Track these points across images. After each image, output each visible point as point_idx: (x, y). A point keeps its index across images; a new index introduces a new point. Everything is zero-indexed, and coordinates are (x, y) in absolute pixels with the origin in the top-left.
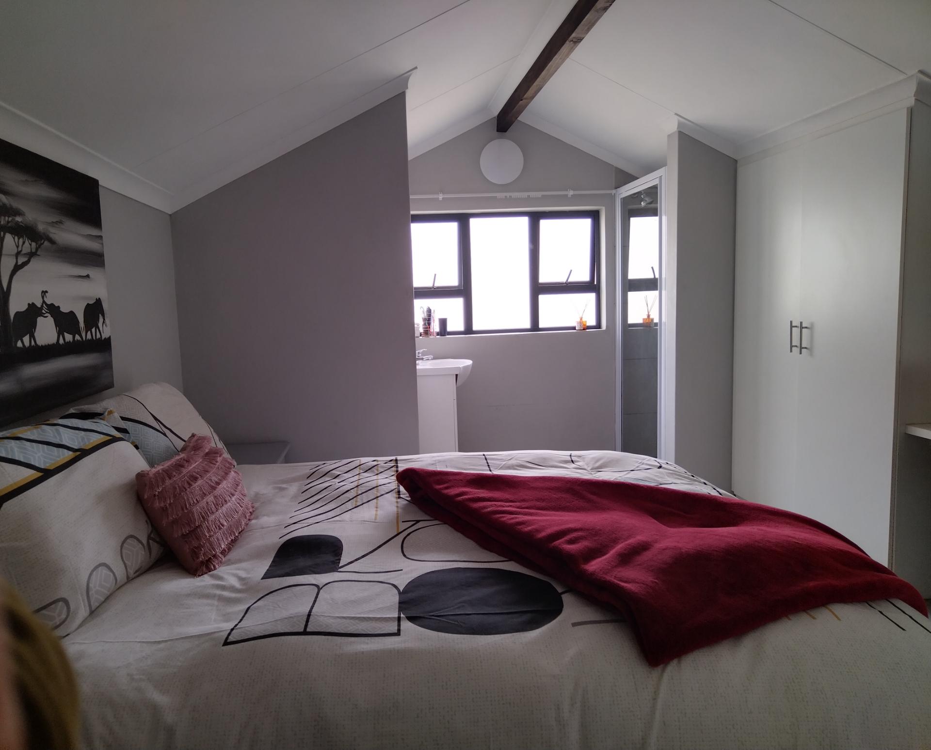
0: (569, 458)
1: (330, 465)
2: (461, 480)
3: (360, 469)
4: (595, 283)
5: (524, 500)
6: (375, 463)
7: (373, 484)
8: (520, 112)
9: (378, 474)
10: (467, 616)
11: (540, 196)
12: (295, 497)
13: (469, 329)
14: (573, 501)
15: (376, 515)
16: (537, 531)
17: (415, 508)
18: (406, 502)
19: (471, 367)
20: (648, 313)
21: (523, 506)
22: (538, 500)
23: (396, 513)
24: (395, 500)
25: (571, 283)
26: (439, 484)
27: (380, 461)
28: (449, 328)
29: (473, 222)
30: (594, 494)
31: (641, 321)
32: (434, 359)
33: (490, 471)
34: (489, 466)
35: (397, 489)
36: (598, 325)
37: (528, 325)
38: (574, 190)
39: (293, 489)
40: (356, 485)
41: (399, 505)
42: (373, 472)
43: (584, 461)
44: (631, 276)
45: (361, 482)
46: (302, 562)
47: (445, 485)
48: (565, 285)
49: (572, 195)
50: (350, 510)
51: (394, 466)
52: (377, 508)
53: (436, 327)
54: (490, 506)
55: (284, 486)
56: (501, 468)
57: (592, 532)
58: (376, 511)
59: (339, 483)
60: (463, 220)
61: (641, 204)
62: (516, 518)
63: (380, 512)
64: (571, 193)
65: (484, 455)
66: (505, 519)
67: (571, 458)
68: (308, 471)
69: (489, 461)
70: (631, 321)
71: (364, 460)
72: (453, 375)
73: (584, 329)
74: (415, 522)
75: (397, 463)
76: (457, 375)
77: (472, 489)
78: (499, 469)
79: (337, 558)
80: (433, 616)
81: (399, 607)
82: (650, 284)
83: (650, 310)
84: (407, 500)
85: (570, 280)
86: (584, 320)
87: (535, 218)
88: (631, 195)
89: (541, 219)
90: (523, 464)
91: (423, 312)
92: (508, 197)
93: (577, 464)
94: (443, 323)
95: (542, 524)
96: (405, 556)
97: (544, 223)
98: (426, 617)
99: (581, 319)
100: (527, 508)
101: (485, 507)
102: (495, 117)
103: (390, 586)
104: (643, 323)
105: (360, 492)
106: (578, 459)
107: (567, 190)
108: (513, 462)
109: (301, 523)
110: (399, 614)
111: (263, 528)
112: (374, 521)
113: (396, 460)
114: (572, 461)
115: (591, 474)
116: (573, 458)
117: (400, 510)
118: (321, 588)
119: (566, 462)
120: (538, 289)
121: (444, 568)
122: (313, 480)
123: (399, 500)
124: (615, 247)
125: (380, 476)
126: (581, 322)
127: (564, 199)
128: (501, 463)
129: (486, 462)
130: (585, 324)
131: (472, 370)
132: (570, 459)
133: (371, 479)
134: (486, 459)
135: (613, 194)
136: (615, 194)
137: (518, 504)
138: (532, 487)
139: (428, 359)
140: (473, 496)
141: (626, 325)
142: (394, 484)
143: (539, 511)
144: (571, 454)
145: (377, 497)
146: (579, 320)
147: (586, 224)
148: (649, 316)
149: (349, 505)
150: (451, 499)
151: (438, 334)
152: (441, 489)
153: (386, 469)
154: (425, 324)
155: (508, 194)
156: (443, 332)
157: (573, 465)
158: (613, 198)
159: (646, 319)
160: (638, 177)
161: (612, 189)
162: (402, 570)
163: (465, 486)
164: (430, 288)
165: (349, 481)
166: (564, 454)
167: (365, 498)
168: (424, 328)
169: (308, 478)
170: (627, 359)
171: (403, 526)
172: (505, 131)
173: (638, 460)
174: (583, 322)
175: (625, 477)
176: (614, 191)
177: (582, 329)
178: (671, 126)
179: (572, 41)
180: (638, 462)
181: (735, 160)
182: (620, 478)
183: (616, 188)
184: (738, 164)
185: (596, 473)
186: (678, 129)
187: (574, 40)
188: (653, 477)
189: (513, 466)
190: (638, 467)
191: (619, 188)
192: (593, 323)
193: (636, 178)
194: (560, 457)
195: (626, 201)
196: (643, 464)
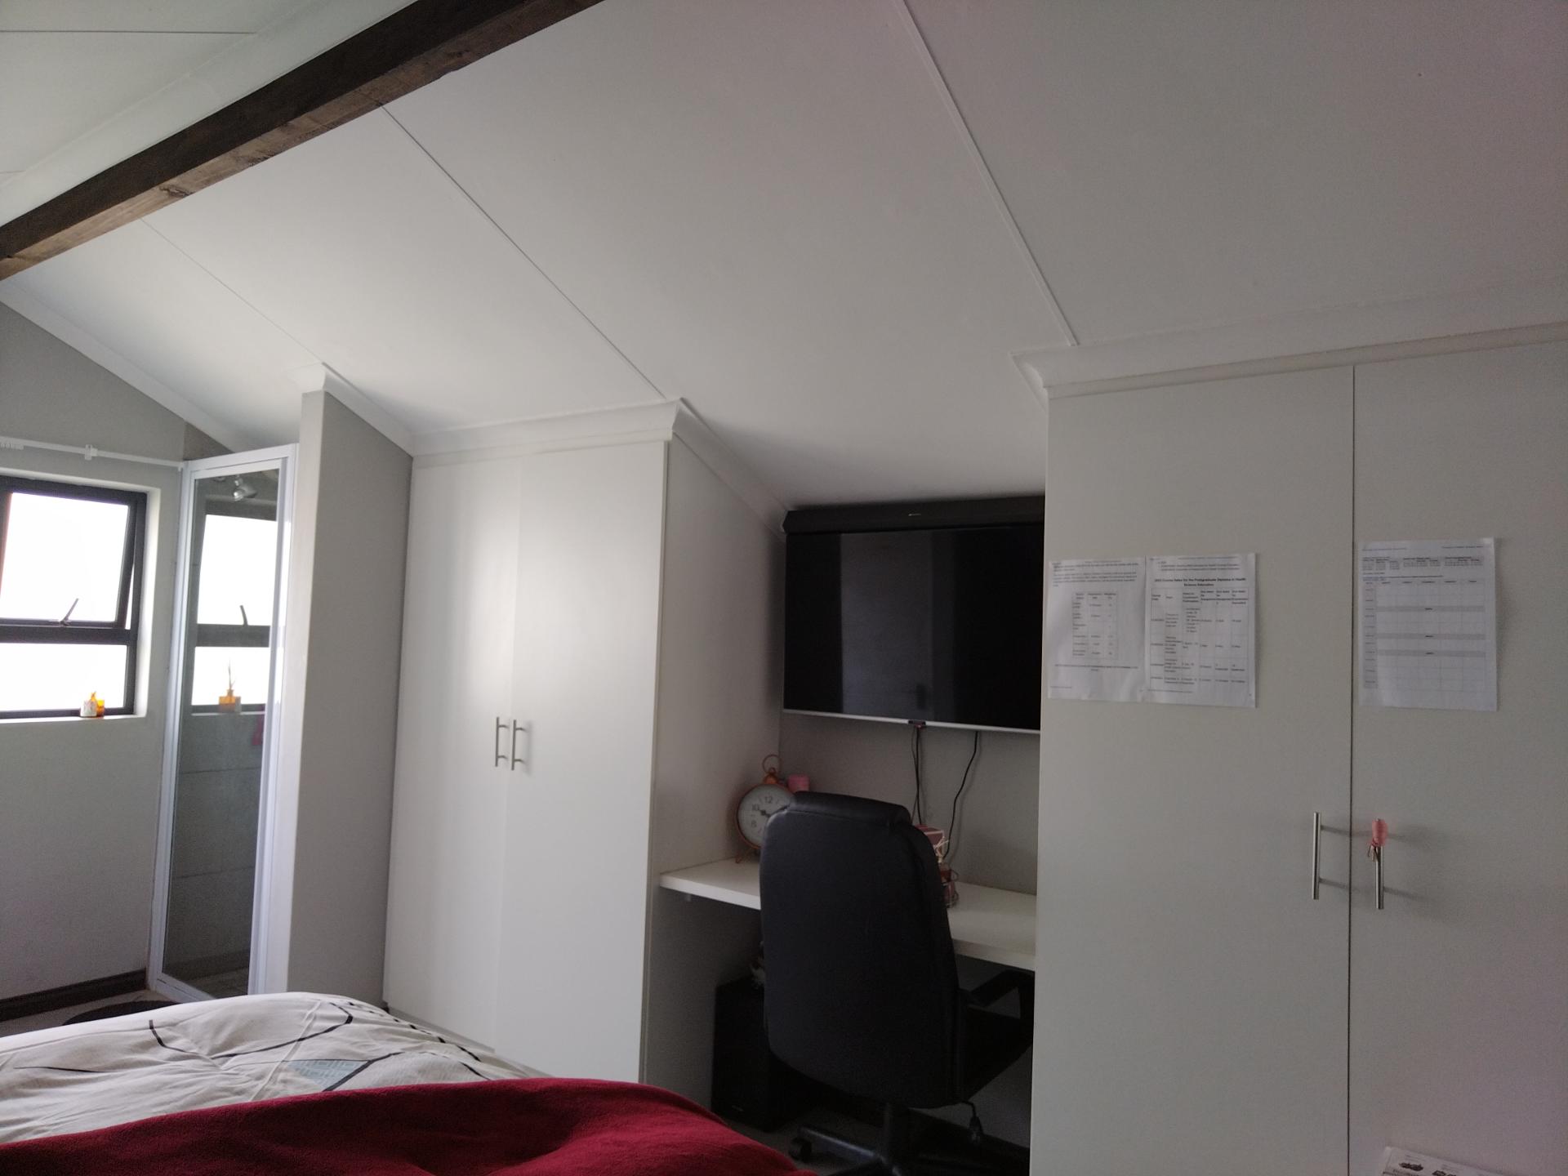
0: (149, 1035)
4: (128, 626)
20: (231, 686)
25: (73, 623)
31: (216, 702)
36: (129, 707)
38: (99, 448)
43: (186, 1035)
44: (202, 619)
48: (62, 626)
49: (93, 457)
61: (233, 496)
64: (93, 452)
67: (154, 1033)
70: (197, 700)
73: (99, 715)
85: (72, 618)
86: (98, 698)
88: (217, 478)
89: (16, 491)
93: (173, 1045)
97: (20, 500)
99: (93, 696)
104: (219, 705)
106: (170, 1033)
107: (84, 447)
114: (160, 1041)
115: (214, 1066)
116: (162, 1033)
119: (144, 1047)
124: (176, 563)
126: (92, 703)
127: (77, 463)
130: (100, 704)
132: (154, 1037)
135: (179, 470)
136: (182, 469)
141: (187, 708)
144: (151, 1022)
146: (88, 698)
147: (120, 513)
148: (230, 692)
157: (165, 1053)
158: (178, 476)
159: (226, 698)
160: (233, 450)
161: (179, 461)
170: (187, 772)
173: (302, 1011)
174: (96, 701)
175: (293, 1058)
176: (181, 465)
177: (95, 715)
178: (315, 381)
179: (168, 190)
180: (303, 1015)
181: (409, 456)
182: (285, 1066)
183: (186, 459)
184: (415, 463)
185: (224, 1063)
186: (325, 385)
187: (171, 190)
188: (346, 1047)
189: (14, 1087)
190: (309, 1028)
191: (191, 460)
192: (118, 702)
193: (223, 451)
194: (128, 1037)
195: (203, 486)
196: (315, 1018)
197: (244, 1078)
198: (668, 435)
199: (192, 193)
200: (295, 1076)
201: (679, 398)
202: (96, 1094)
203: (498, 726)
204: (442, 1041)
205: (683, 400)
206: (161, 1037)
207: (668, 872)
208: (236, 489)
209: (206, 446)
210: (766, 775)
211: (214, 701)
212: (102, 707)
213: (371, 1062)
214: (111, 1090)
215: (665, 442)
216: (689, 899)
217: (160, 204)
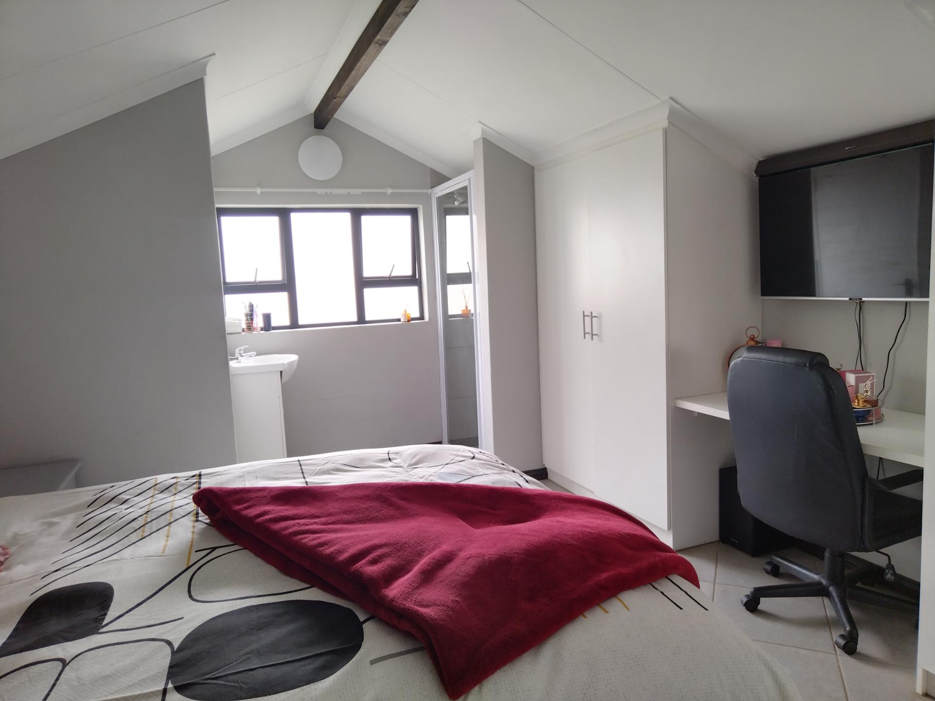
0: (386, 456)
1: (119, 487)
2: (265, 497)
3: (155, 490)
4: (417, 277)
5: (330, 515)
6: (174, 481)
7: (167, 507)
8: (335, 109)
9: (175, 494)
10: (251, 673)
11: (360, 193)
12: (68, 532)
13: (294, 323)
14: (382, 510)
15: (165, 546)
16: (340, 552)
17: (214, 532)
18: (205, 525)
19: (296, 364)
20: (466, 304)
21: (329, 522)
22: (345, 512)
23: (190, 540)
24: (191, 524)
25: (394, 277)
26: (239, 504)
27: (181, 477)
28: (274, 323)
29: (294, 216)
30: (403, 499)
31: (460, 313)
32: (258, 355)
33: (304, 478)
34: (303, 472)
35: (195, 511)
36: (422, 317)
37: (355, 318)
38: (391, 187)
39: (67, 523)
40: (146, 511)
41: (195, 530)
42: (170, 491)
43: (401, 458)
44: (451, 270)
45: (153, 506)
46: (54, 625)
47: (245, 505)
48: (388, 279)
49: (390, 193)
50: (134, 543)
51: (196, 482)
52: (168, 537)
53: (259, 322)
54: (292, 526)
55: (56, 520)
56: (316, 474)
57: (396, 547)
58: (167, 540)
59: (126, 509)
60: (284, 215)
61: (454, 203)
62: (319, 538)
63: (171, 542)
64: (389, 191)
65: (299, 461)
66: (304, 541)
67: (389, 456)
68: (90, 498)
69: (303, 467)
70: (450, 313)
71: (161, 478)
72: (277, 371)
73: (408, 321)
74: (210, 550)
75: (200, 479)
76: (281, 372)
77: (275, 506)
78: (314, 475)
79: (103, 613)
80: (206, 680)
81: (169, 673)
82: (465, 278)
83: (468, 302)
84: (206, 523)
85: (393, 275)
86: (407, 312)
87: (357, 214)
88: (446, 194)
89: (363, 215)
90: (339, 467)
91: (246, 308)
92: (328, 193)
93: (394, 461)
94: (267, 318)
95: (346, 542)
96: (190, 596)
97: (365, 219)
98: (200, 682)
99: (405, 312)
100: (333, 523)
101: (286, 528)
102: (312, 114)
103: (163, 643)
104: (462, 314)
105: (149, 520)
106: (395, 457)
107: (386, 188)
108: (329, 466)
109: (67, 569)
110: (167, 684)
111: (11, 582)
112: (160, 555)
113: (200, 475)
114: (390, 459)
115: (407, 471)
116: (391, 456)
117: (196, 536)
118: (68, 664)
119: (383, 461)
120: (362, 283)
121: (234, 609)
122: (93, 510)
123: (196, 524)
124: (433, 243)
125: (177, 497)
126: (405, 314)
127: (383, 197)
128: (316, 468)
129: (300, 468)
131: (298, 365)
133: (166, 501)
134: (300, 465)
136: (430, 193)
137: (323, 520)
138: (340, 498)
139: (251, 356)
140: (275, 515)
141: (446, 316)
142: (193, 506)
143: (345, 526)
145: (170, 523)
146: (403, 312)
147: (407, 219)
148: (467, 307)
149: (134, 537)
150: (251, 520)
151: (262, 329)
152: (240, 510)
153: (187, 486)
154: (247, 320)
155: (328, 191)
156: (267, 327)
157: (390, 464)
158: (429, 197)
159: (464, 310)
160: (452, 177)
161: (427, 189)
162: (182, 618)
163: (267, 504)
164: (252, 283)
165: (138, 507)
166: (382, 452)
167: (155, 525)
168: (247, 324)
169: (89, 506)
170: (448, 348)
171: (195, 557)
172: (323, 128)
173: (453, 452)
174: (407, 314)
175: (441, 471)
176: (429, 191)
177: (407, 321)
178: (476, 133)
179: (377, 43)
180: (452, 454)
181: (532, 167)
182: (434, 474)
183: (432, 188)
184: (535, 170)
185: (413, 470)
186: (482, 135)
187: (379, 42)
188: (466, 469)
189: (329, 470)
190: (452, 460)
191: (434, 187)
192: (417, 314)
193: (448, 179)
194: (378, 456)
195: (441, 200)
196: (457, 456)
197: (416, 477)
198: (665, 124)
199: (388, 41)
200: (436, 478)
201: (668, 97)
202: (358, 476)
203: (584, 316)
204: (514, 472)
205: (671, 98)
206: (390, 457)
207: (680, 398)
208: (455, 200)
209: (439, 178)
210: (748, 339)
211: (459, 312)
212: (409, 317)
213: (473, 477)
214: (362, 475)
215: (663, 129)
216: (696, 415)
217: (378, 52)
